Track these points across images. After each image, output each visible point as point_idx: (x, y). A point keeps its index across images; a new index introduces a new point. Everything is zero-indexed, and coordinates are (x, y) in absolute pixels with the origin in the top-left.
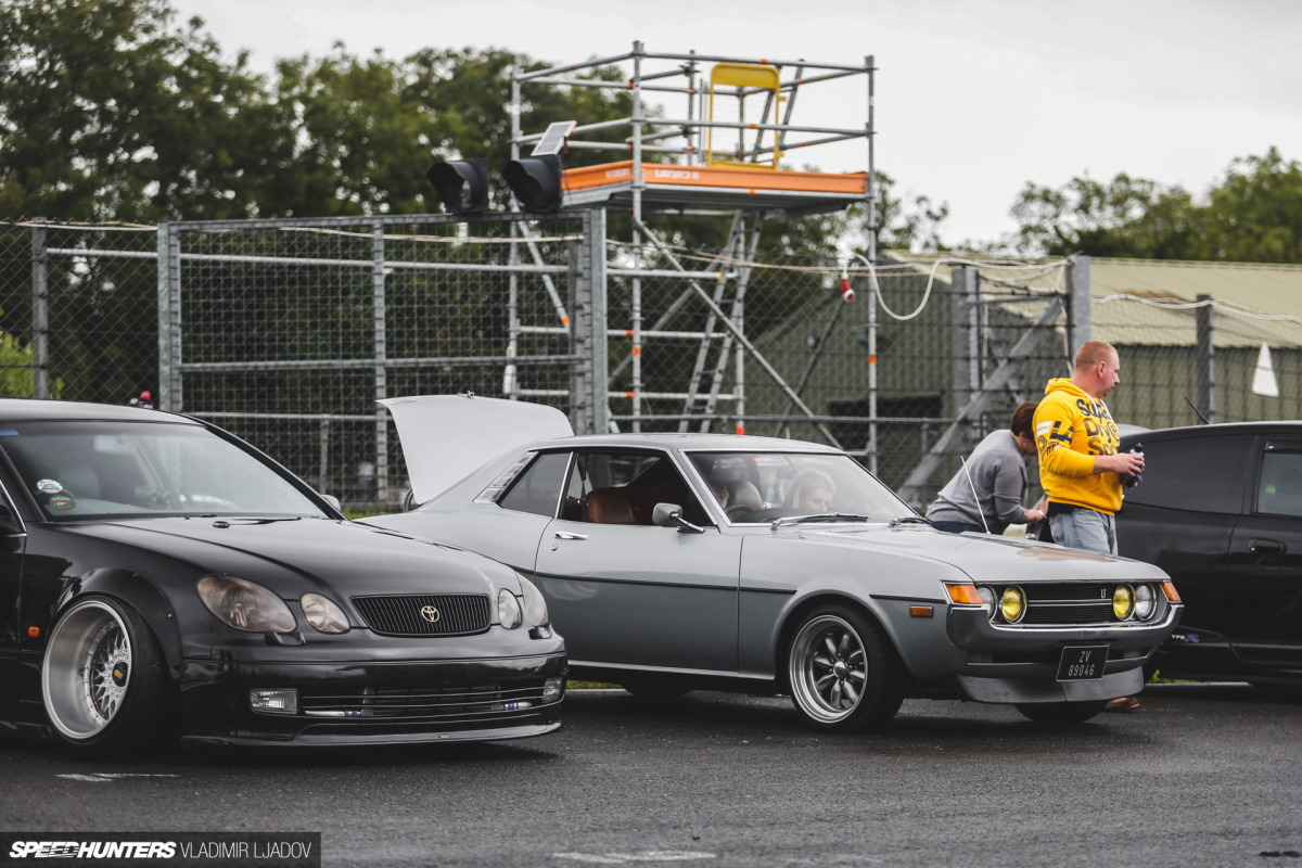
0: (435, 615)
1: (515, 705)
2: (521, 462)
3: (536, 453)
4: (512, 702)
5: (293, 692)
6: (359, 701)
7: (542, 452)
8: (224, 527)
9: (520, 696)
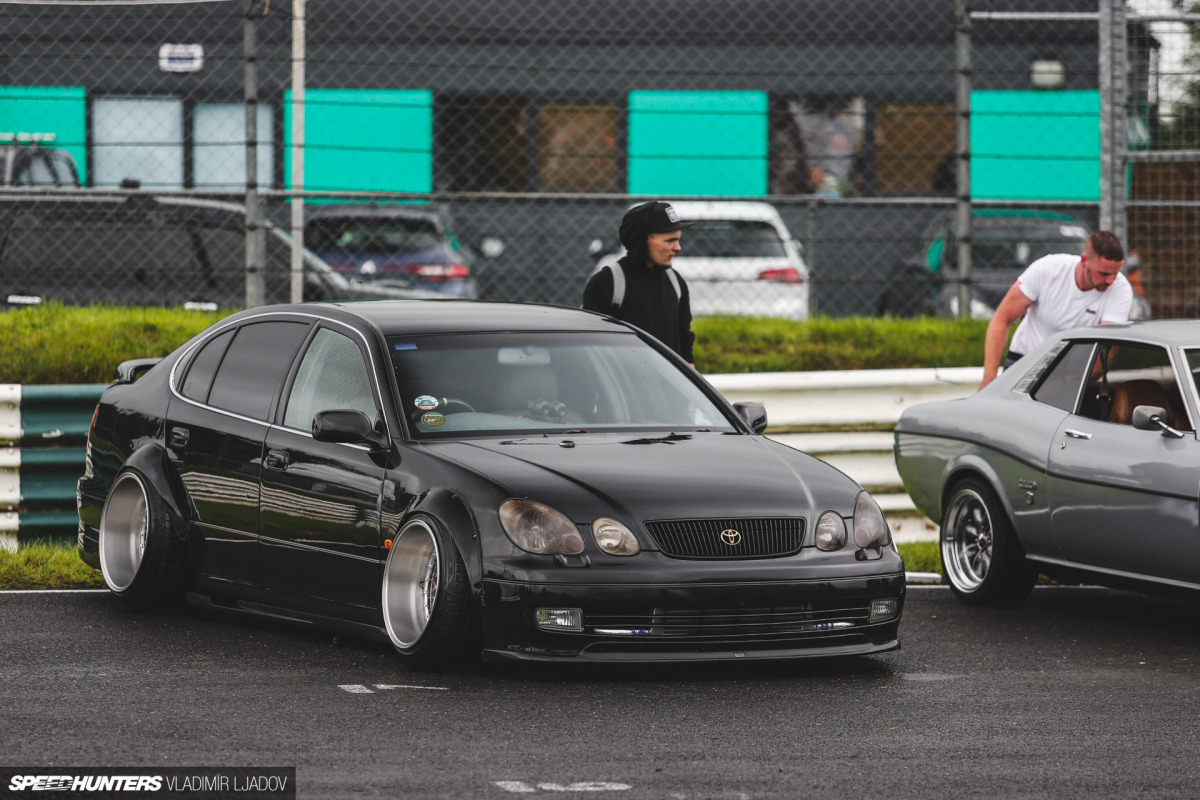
0: (737, 538)
1: (830, 625)
2: (1053, 351)
3: (1066, 343)
4: (827, 622)
5: (579, 612)
6: (648, 621)
7: (1073, 342)
8: (569, 447)
9: (839, 617)
